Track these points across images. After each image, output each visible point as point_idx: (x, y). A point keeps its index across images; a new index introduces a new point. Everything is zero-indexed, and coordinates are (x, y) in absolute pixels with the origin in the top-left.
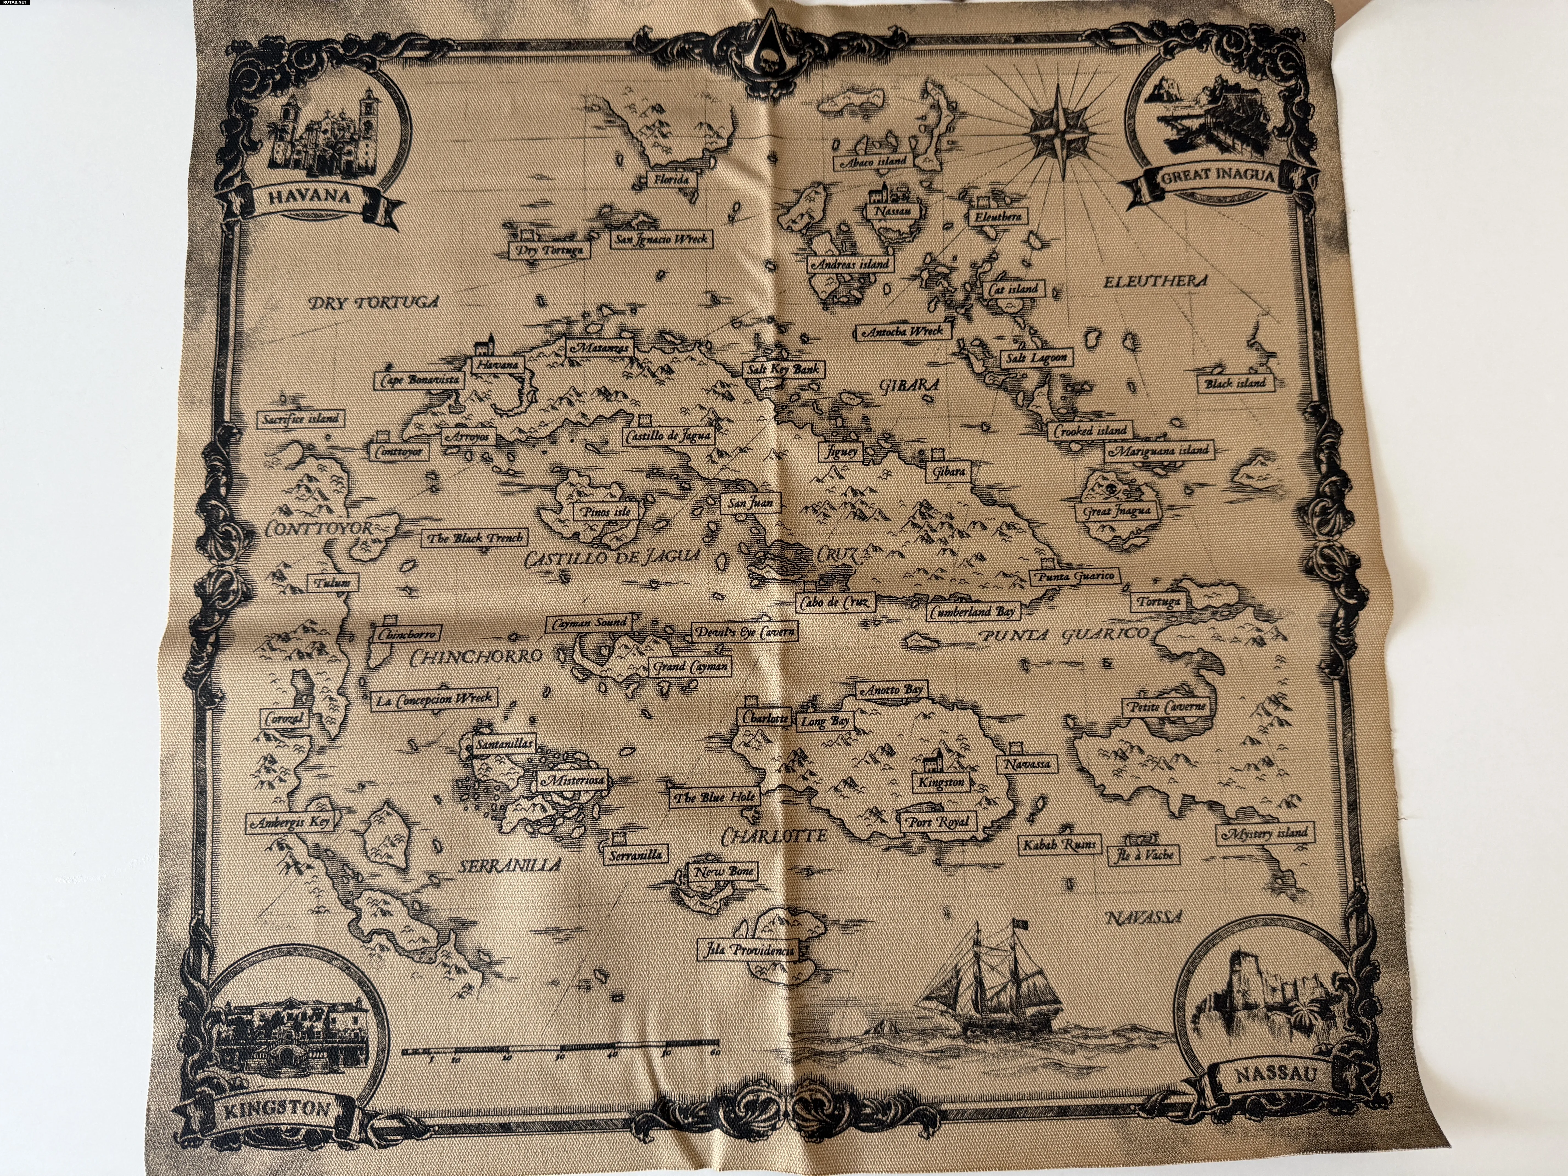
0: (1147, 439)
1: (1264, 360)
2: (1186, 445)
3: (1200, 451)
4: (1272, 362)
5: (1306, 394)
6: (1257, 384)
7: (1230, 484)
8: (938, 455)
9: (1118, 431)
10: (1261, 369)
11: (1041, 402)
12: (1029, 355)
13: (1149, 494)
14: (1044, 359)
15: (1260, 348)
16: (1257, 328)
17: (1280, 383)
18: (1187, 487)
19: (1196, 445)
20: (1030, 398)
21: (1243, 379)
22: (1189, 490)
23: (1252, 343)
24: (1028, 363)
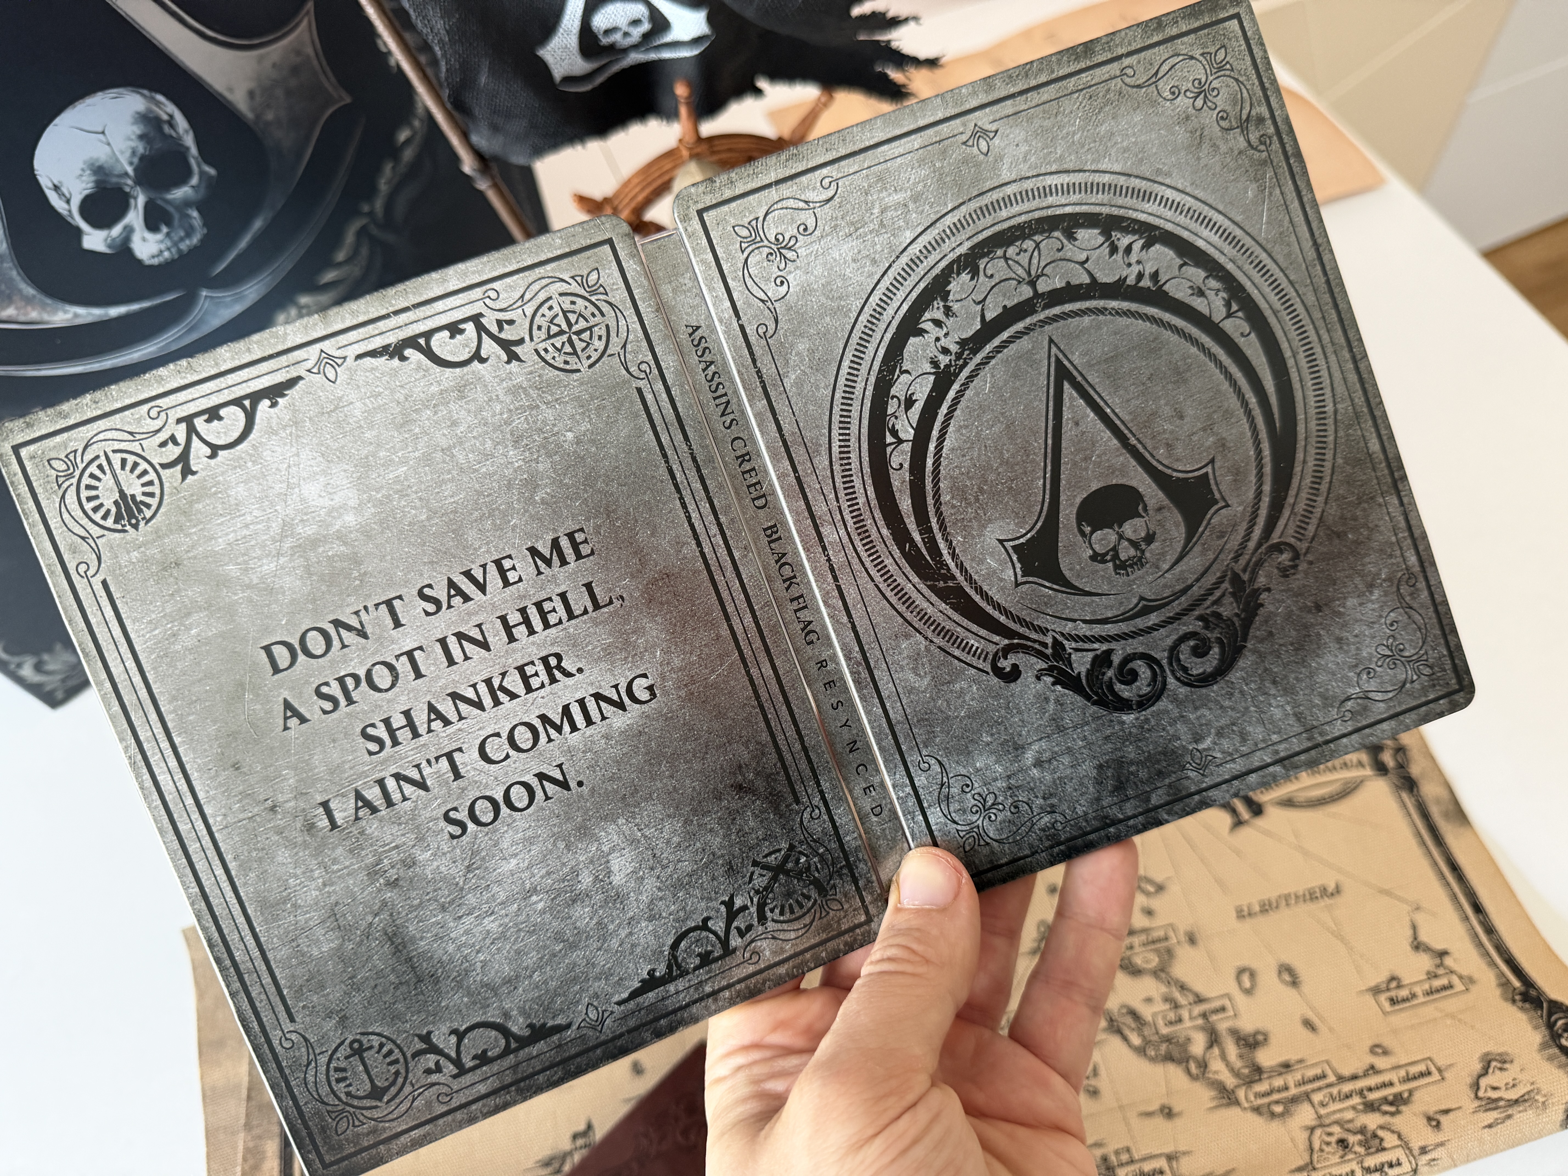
0: (1354, 1077)
1: (1438, 961)
2: (1402, 1073)
3: (1422, 1075)
4: (1448, 961)
5: (1505, 984)
6: (1444, 988)
7: (1477, 1103)
8: (1125, 1157)
9: (1317, 1078)
10: (1441, 971)
11: (1217, 1066)
12: (1185, 1014)
13: (1390, 1140)
14: (1204, 1015)
15: (1427, 949)
16: (1414, 928)
17: (1469, 981)
18: (1429, 1119)
19: (1414, 1070)
20: (1203, 1065)
21: (1426, 986)
22: (1434, 1121)
23: (1418, 946)
24: (1187, 1023)
